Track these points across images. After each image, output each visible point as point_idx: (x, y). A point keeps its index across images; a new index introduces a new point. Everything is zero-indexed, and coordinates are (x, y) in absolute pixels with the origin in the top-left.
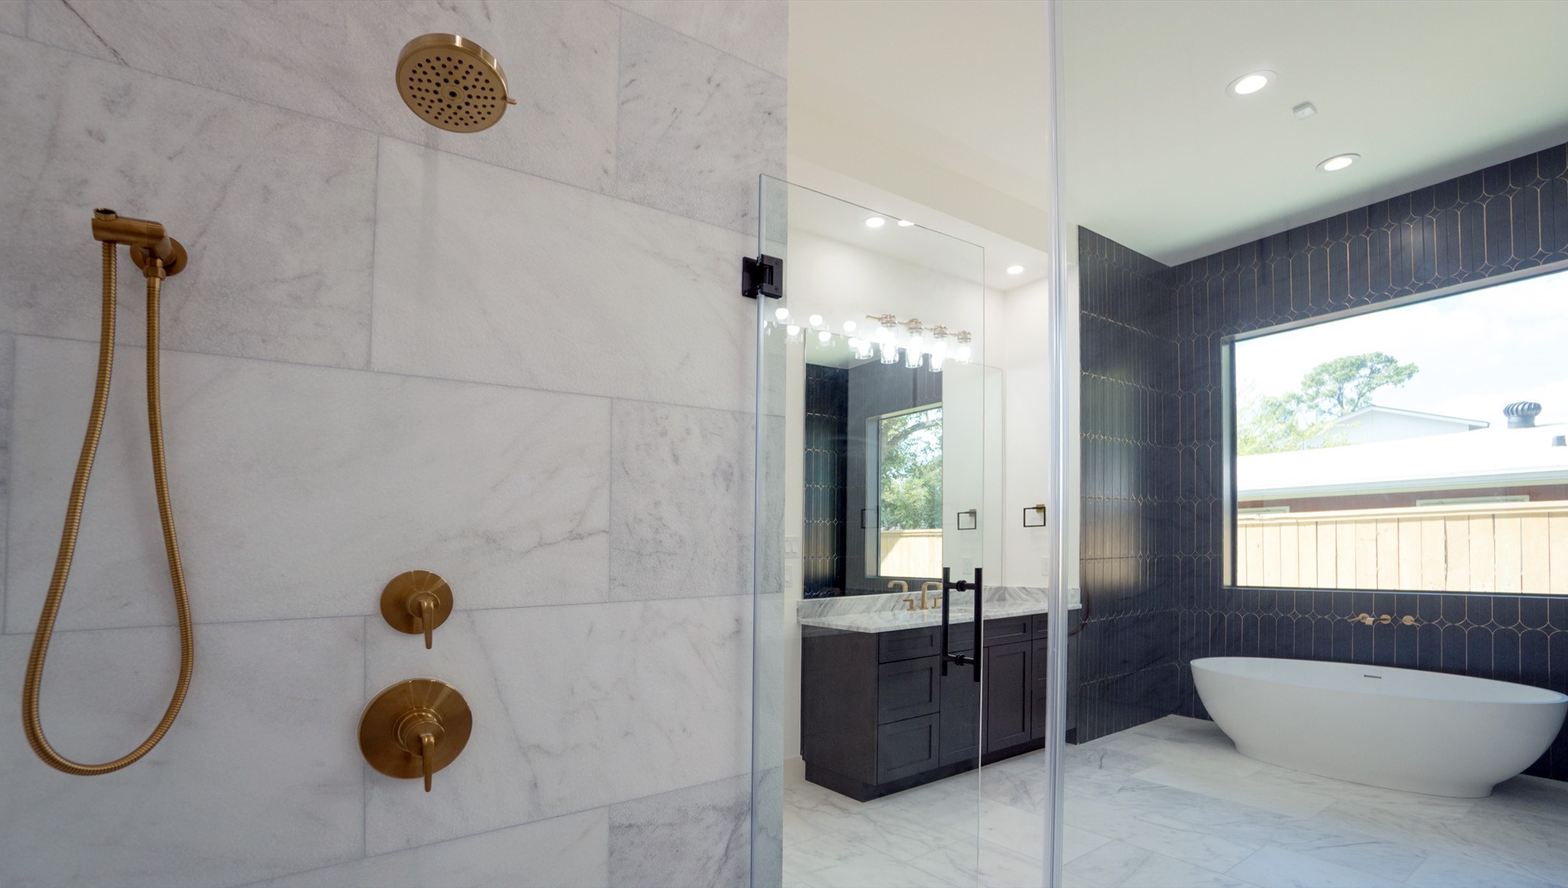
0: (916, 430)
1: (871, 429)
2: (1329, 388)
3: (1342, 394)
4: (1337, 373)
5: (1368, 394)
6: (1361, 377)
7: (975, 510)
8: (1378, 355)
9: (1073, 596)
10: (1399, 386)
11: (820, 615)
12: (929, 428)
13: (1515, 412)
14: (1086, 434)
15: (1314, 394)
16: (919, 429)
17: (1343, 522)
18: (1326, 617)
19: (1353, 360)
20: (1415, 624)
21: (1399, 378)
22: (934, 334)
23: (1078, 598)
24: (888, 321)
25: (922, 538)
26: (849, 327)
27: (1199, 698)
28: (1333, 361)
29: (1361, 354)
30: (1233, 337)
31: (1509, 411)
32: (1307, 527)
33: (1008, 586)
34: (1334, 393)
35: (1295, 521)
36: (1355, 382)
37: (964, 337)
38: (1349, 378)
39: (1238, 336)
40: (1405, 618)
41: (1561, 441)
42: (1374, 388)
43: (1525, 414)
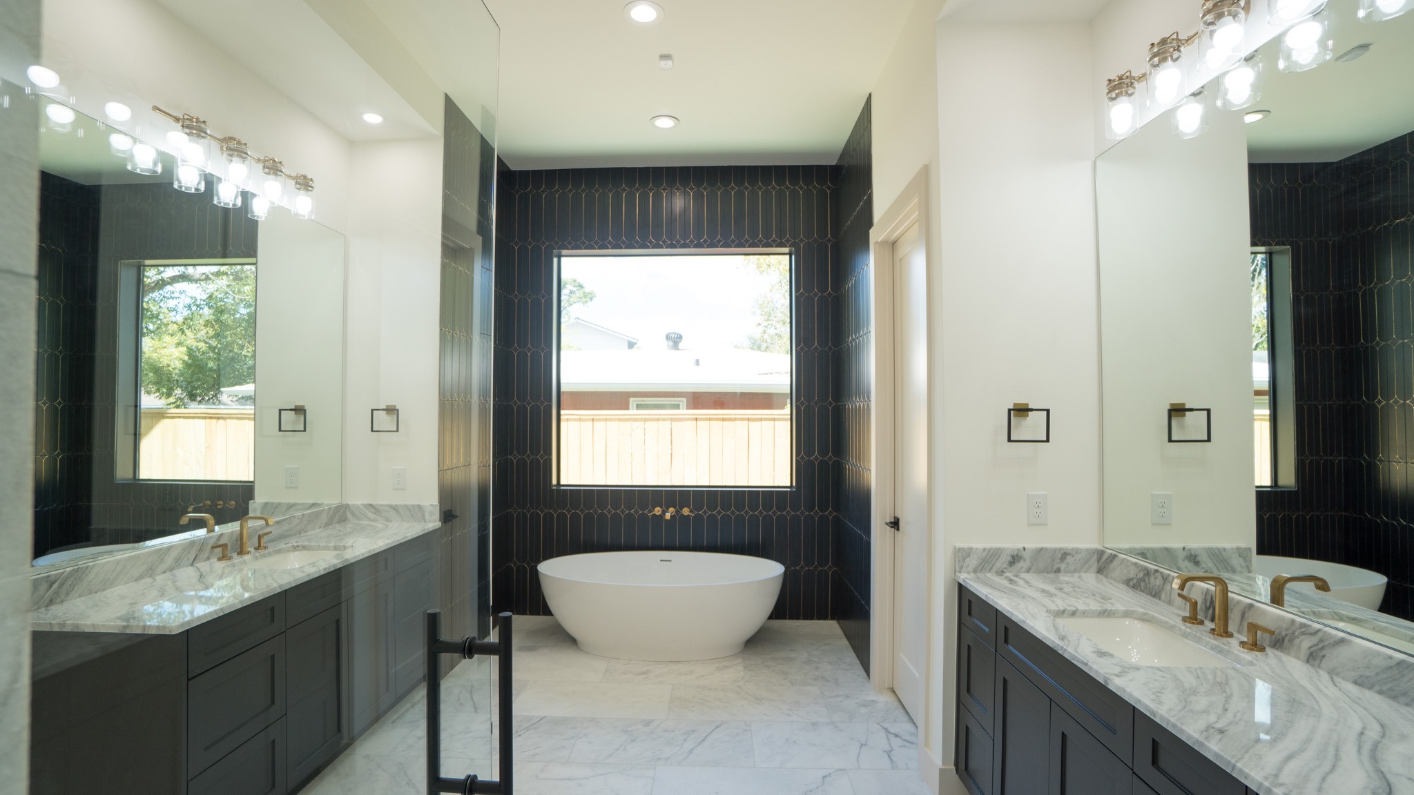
0: (178, 282)
1: (126, 275)
5: (568, 308)
7: (304, 406)
9: (431, 513)
10: (586, 305)
11: (51, 602)
12: (196, 281)
13: (670, 338)
14: (445, 328)
16: (183, 281)
17: (610, 420)
18: (632, 512)
20: (690, 514)
22: (264, 167)
23: (437, 515)
24: (194, 127)
25: (196, 420)
26: (117, 112)
27: (547, 604)
30: (560, 252)
33: (350, 503)
37: (304, 183)
39: (564, 252)
40: (684, 509)
41: (697, 362)
42: (571, 305)
43: (675, 340)
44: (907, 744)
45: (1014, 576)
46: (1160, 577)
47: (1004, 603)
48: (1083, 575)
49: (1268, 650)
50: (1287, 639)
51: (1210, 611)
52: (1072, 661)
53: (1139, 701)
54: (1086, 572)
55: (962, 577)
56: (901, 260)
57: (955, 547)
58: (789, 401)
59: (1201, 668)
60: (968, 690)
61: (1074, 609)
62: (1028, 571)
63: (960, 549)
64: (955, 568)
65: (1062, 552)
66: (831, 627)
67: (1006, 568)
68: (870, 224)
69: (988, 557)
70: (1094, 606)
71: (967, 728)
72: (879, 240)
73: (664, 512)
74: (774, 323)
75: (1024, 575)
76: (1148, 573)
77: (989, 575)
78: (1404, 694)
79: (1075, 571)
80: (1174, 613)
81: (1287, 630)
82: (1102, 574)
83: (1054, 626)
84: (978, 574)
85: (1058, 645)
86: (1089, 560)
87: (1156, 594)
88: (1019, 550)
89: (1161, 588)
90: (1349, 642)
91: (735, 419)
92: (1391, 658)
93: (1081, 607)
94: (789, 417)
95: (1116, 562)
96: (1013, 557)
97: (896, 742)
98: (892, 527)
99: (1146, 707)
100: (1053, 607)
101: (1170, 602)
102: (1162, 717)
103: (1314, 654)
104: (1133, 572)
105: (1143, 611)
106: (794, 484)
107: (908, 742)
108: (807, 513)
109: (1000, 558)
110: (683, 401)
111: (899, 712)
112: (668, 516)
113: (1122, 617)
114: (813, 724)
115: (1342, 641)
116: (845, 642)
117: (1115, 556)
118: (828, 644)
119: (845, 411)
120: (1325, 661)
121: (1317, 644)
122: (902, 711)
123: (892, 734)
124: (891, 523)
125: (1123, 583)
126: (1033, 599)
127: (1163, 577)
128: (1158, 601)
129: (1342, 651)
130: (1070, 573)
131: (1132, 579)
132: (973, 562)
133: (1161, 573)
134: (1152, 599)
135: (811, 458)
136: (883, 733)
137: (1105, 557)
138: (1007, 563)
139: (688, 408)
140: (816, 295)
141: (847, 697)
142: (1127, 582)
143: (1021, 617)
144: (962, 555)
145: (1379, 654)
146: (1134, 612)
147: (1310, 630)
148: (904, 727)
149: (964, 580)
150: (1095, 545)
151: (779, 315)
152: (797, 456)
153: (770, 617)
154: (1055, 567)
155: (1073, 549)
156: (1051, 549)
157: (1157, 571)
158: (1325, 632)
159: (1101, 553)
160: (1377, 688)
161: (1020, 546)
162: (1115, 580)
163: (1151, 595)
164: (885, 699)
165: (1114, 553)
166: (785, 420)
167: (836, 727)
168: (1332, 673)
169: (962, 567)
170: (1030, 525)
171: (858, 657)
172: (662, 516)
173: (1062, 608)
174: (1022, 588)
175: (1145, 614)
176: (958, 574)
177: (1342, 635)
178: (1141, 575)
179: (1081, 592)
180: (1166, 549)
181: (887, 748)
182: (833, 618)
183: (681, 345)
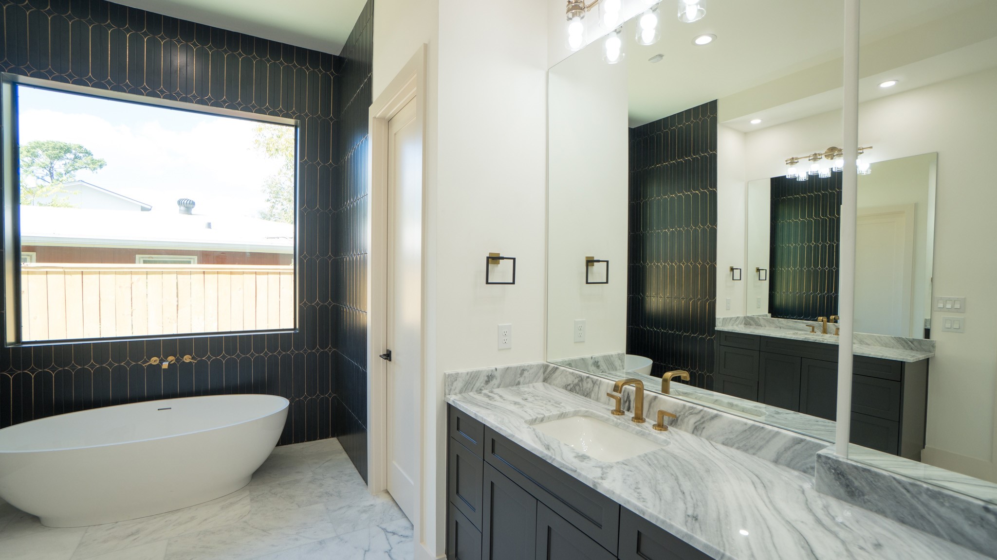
2: (42, 160)
3: (53, 167)
4: (49, 152)
5: (72, 172)
6: (67, 159)
8: (81, 147)
10: (94, 172)
13: (183, 204)
15: (30, 162)
17: (105, 273)
18: (122, 364)
19: (62, 146)
20: (192, 361)
21: (94, 166)
28: (46, 141)
29: (68, 143)
31: (180, 203)
32: (74, 276)
34: (47, 165)
35: (62, 270)
36: (64, 162)
38: (58, 158)
40: (185, 357)
41: (209, 226)
42: (76, 169)
43: (187, 206)
44: (403, 539)
45: (490, 392)
46: (590, 382)
47: (491, 419)
48: (535, 384)
49: (670, 428)
50: (680, 419)
51: (627, 404)
52: (560, 468)
53: (628, 502)
54: (536, 382)
55: (452, 399)
56: (395, 134)
57: (445, 374)
58: (293, 260)
59: (646, 455)
60: (457, 492)
61: (542, 416)
62: (498, 387)
63: (449, 375)
64: (445, 391)
65: (522, 369)
66: (332, 444)
67: (483, 387)
68: (369, 102)
69: (470, 379)
70: (555, 412)
71: (457, 523)
72: (377, 116)
73: (161, 361)
74: (282, 201)
75: (496, 390)
76: (581, 379)
77: (471, 394)
78: (752, 447)
79: (529, 382)
80: (604, 408)
81: (680, 412)
82: (546, 382)
83: (537, 437)
84: (463, 394)
85: (547, 455)
86: (538, 373)
87: (587, 395)
88: (492, 371)
89: (591, 389)
90: (721, 416)
91: (243, 273)
92: (746, 424)
93: (547, 414)
94: (293, 271)
95: (557, 373)
96: (488, 377)
97: (394, 539)
98: (385, 359)
99: (635, 506)
100: (529, 418)
101: (598, 400)
102: (651, 515)
103: (698, 427)
104: (570, 380)
105: (585, 409)
106: (297, 327)
107: (404, 536)
108: (310, 351)
109: (479, 379)
110: (194, 259)
111: (394, 511)
112: (165, 365)
113: (572, 417)
114: (320, 543)
115: (716, 416)
116: (345, 455)
117: (557, 368)
118: (330, 460)
119: (343, 264)
120: (704, 430)
121: (700, 420)
122: (396, 508)
123: (390, 532)
124: (384, 355)
125: (563, 388)
126: (512, 412)
127: (593, 382)
128: (589, 399)
129: (716, 423)
130: (526, 384)
131: (570, 384)
132: (459, 385)
133: (591, 378)
134: (584, 398)
135: (313, 304)
136: (383, 532)
137: (549, 369)
138: (484, 382)
139: (198, 263)
140: (318, 164)
141: (350, 507)
142: (566, 387)
143: (509, 431)
144: (450, 380)
145: (739, 422)
146: (579, 411)
147: (696, 411)
148: (399, 524)
149: (454, 402)
150: (541, 361)
151: (286, 194)
152: (300, 302)
153: (278, 445)
154: (517, 381)
155: (528, 366)
156: (514, 367)
157: (588, 377)
158: (705, 411)
159: (546, 367)
160: (736, 445)
161: (493, 368)
162: (556, 386)
163: (583, 395)
164: (382, 501)
165: (556, 366)
166: (290, 273)
167: (342, 540)
168: (709, 438)
169: (451, 389)
170: (499, 350)
171: (356, 467)
172: (159, 366)
173: (534, 417)
174: (498, 402)
175: (587, 412)
176: (448, 396)
177: (715, 412)
178: (576, 381)
179: (541, 399)
180: (582, 359)
181: (387, 548)
182: (333, 436)
183: (193, 211)
